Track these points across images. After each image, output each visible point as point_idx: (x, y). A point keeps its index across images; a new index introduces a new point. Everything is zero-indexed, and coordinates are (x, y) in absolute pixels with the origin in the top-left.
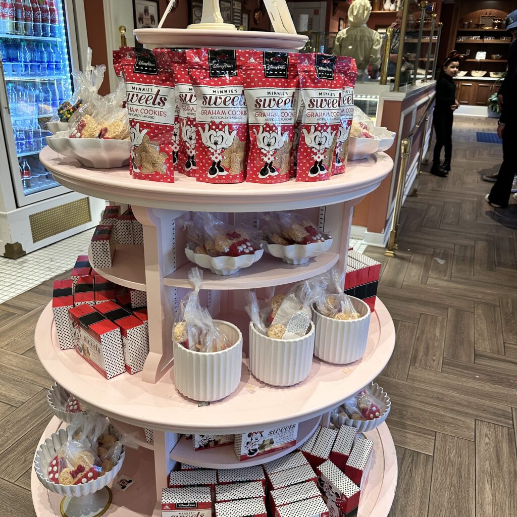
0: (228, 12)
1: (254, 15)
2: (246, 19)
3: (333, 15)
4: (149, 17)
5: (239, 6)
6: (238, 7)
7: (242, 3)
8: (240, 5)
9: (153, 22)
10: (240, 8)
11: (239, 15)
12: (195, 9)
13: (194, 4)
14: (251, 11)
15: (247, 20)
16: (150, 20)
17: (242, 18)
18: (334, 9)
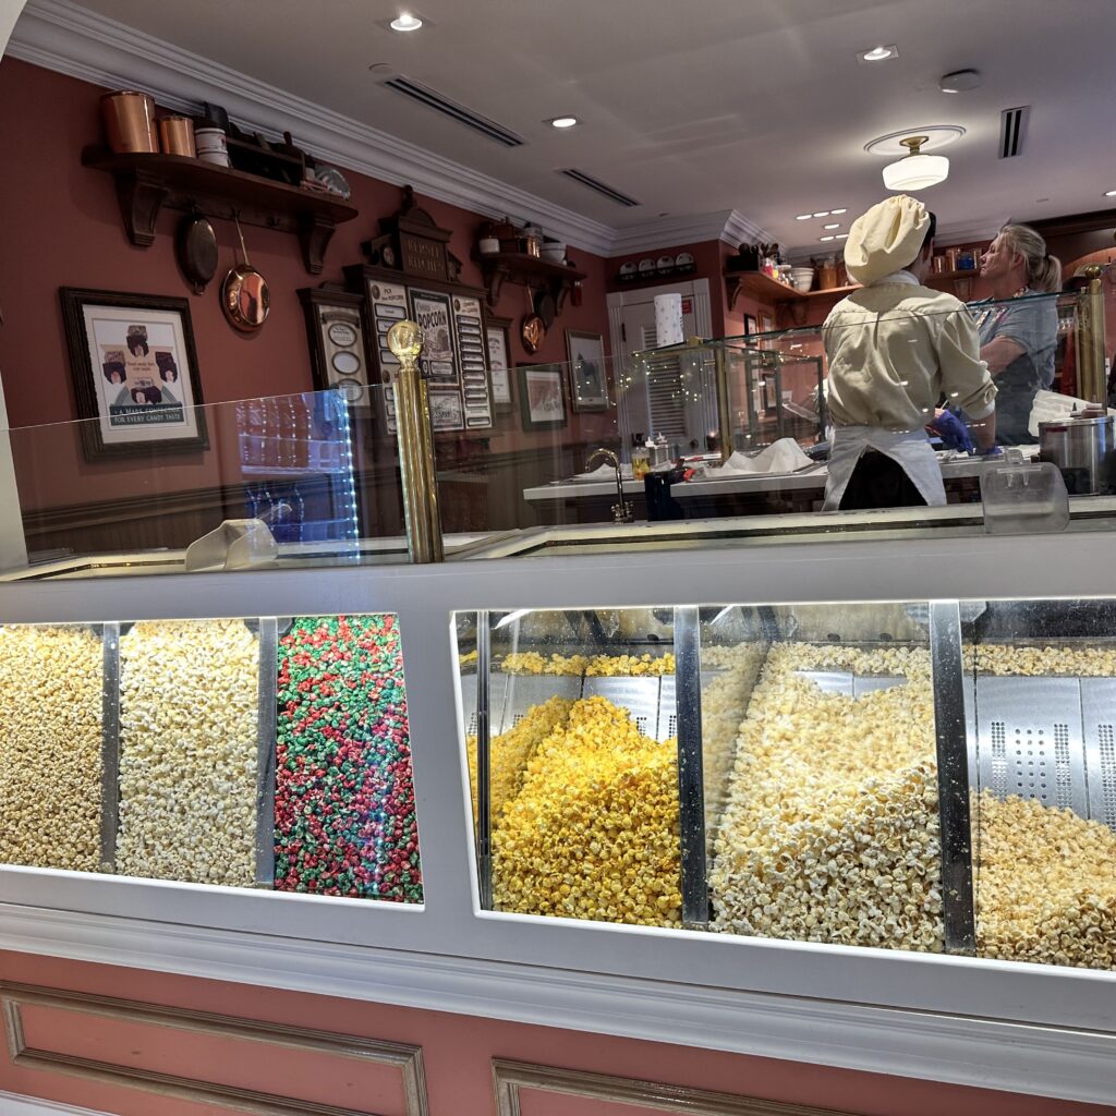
0: (440, 327)
1: (522, 330)
2: (497, 341)
3: (730, 308)
4: (151, 357)
5: (475, 310)
6: (471, 311)
7: (480, 300)
8: (477, 305)
9: (169, 374)
10: (478, 315)
11: (476, 332)
12: (329, 324)
13: (323, 310)
14: (511, 320)
15: (502, 345)
16: (156, 368)
17: (486, 340)
18: (730, 295)
